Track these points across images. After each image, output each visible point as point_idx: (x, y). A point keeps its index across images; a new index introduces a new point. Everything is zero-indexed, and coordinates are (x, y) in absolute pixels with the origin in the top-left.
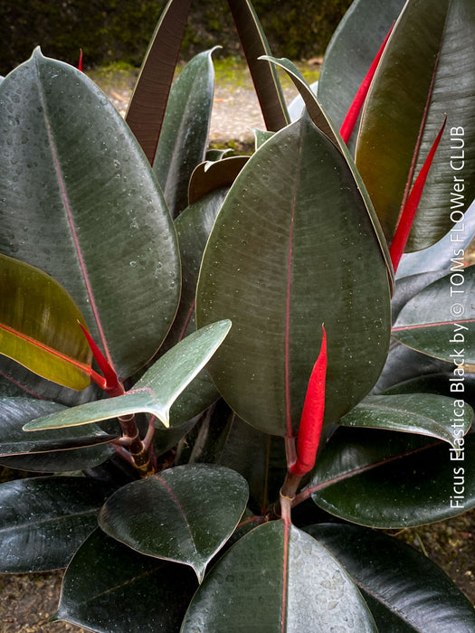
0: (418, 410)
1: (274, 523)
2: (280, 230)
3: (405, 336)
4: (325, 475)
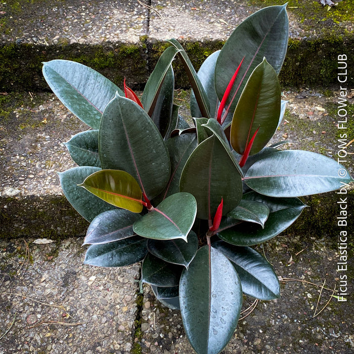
1: (205, 246)
2: (207, 164)
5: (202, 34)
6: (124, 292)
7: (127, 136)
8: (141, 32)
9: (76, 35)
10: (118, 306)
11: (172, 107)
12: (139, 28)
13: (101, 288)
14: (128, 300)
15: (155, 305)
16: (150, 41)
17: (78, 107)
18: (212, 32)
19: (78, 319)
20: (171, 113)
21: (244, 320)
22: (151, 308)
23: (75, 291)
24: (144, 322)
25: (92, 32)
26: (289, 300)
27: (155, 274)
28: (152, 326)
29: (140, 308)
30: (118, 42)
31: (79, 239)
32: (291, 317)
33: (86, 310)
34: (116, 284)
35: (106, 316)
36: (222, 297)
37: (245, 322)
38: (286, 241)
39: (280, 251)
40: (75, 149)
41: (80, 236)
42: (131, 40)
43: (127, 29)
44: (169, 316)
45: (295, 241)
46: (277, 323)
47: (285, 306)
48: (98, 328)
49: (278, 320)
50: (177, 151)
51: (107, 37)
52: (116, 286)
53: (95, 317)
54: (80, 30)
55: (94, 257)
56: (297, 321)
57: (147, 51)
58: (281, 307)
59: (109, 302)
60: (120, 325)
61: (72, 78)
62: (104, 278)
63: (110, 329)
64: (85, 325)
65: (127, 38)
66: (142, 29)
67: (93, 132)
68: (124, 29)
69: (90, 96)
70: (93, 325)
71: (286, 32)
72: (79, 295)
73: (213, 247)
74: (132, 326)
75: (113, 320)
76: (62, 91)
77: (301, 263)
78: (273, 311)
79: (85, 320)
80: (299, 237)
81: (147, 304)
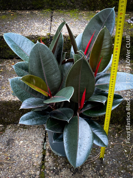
0: (99, 98)
1: (77, 116)
2: (79, 73)
3: (97, 86)
4: (84, 109)
5: (75, 33)
6: (36, 148)
7: (42, 62)
8: (47, 32)
9: (18, 32)
10: (33, 155)
11: (62, 53)
12: (46, 30)
13: (25, 146)
14: (38, 152)
15: (51, 154)
16: (52, 35)
17: (19, 52)
18: (79, 32)
19: (14, 160)
20: (62, 55)
21: (94, 161)
22: (50, 156)
23: (13, 147)
24: (46, 162)
25: (25, 31)
26: (116, 153)
27: (52, 127)
28: (50, 164)
29: (44, 156)
30: (37, 35)
31: (15, 124)
32: (117, 160)
33: (18, 156)
34: (33, 145)
35: (27, 159)
36: (84, 139)
37: (95, 162)
38: (114, 127)
39: (111, 131)
40: (17, 68)
41: (16, 123)
42: (43, 35)
43: (41, 30)
44: (58, 159)
45: (118, 127)
46: (110, 163)
47: (114, 155)
48: (23, 164)
49: (111, 162)
50: (64, 70)
51: (32, 33)
52: (33, 146)
53: (22, 159)
54: (19, 30)
55: (24, 121)
56: (120, 162)
57: (50, 40)
58: (112, 156)
59: (29, 153)
60: (34, 163)
61: (17, 41)
62: (27, 142)
63: (30, 165)
64: (17, 163)
65: (41, 34)
66: (48, 31)
67: (26, 63)
68: (40, 30)
69: (24, 49)
70: (21, 163)
71: (114, 19)
72: (14, 150)
73: (80, 117)
74: (40, 163)
75: (31, 161)
76: (12, 45)
77: (121, 136)
78: (108, 158)
79: (17, 161)
80: (120, 125)
81: (48, 154)
